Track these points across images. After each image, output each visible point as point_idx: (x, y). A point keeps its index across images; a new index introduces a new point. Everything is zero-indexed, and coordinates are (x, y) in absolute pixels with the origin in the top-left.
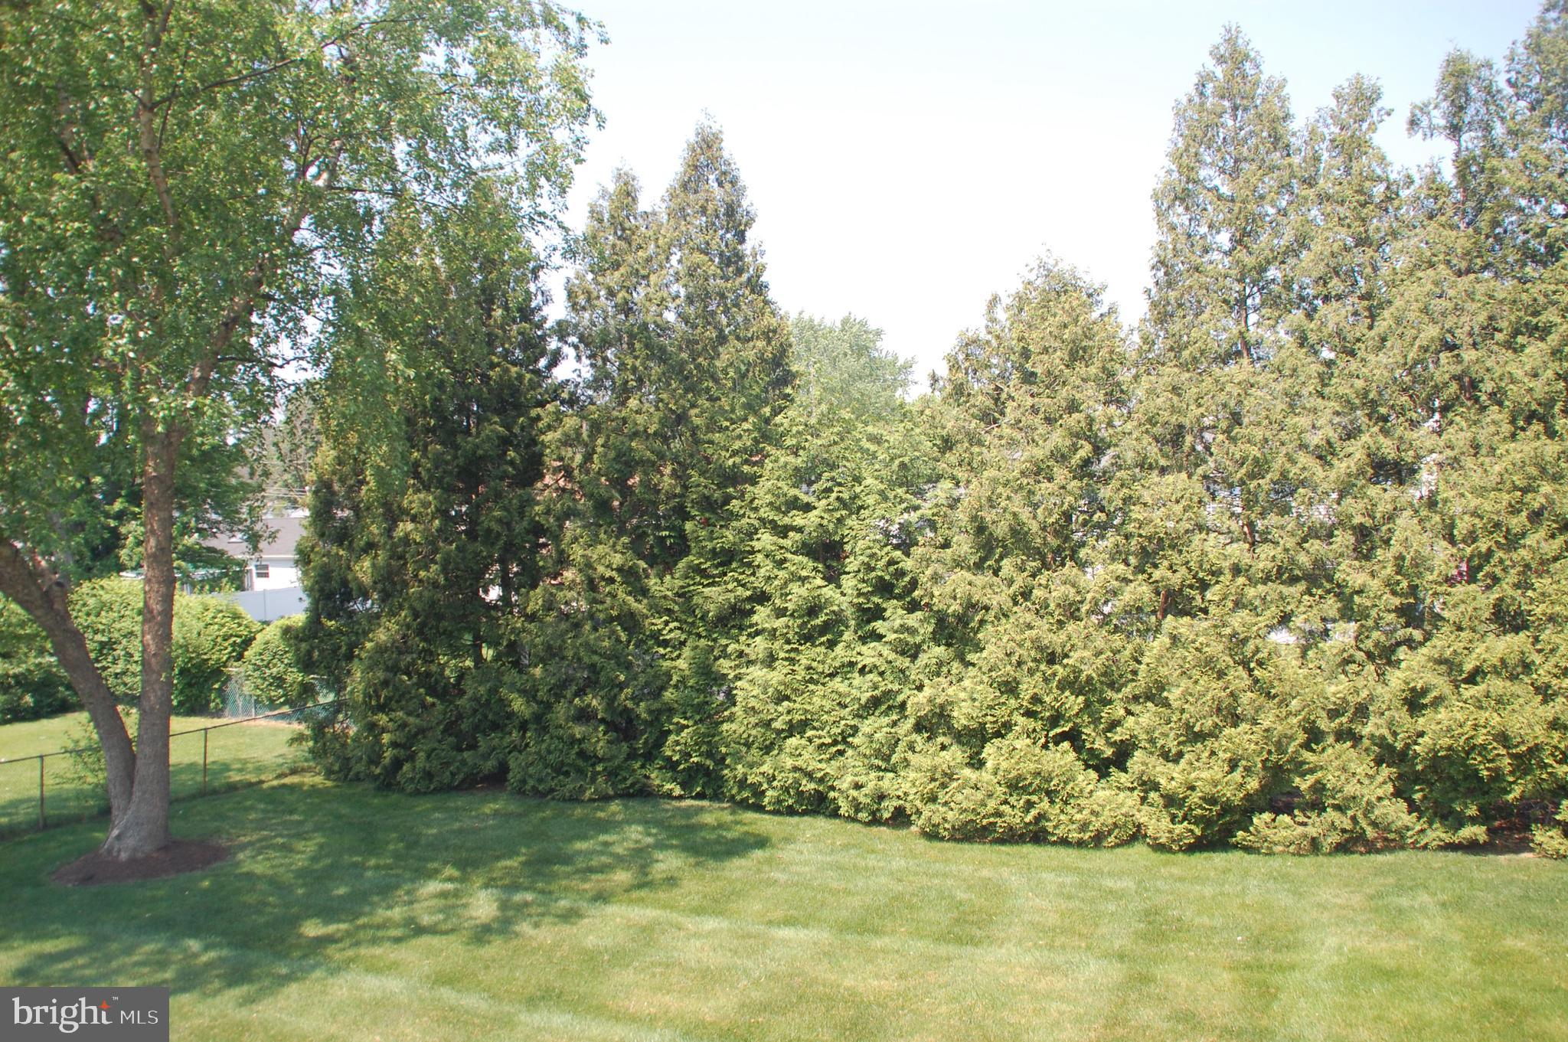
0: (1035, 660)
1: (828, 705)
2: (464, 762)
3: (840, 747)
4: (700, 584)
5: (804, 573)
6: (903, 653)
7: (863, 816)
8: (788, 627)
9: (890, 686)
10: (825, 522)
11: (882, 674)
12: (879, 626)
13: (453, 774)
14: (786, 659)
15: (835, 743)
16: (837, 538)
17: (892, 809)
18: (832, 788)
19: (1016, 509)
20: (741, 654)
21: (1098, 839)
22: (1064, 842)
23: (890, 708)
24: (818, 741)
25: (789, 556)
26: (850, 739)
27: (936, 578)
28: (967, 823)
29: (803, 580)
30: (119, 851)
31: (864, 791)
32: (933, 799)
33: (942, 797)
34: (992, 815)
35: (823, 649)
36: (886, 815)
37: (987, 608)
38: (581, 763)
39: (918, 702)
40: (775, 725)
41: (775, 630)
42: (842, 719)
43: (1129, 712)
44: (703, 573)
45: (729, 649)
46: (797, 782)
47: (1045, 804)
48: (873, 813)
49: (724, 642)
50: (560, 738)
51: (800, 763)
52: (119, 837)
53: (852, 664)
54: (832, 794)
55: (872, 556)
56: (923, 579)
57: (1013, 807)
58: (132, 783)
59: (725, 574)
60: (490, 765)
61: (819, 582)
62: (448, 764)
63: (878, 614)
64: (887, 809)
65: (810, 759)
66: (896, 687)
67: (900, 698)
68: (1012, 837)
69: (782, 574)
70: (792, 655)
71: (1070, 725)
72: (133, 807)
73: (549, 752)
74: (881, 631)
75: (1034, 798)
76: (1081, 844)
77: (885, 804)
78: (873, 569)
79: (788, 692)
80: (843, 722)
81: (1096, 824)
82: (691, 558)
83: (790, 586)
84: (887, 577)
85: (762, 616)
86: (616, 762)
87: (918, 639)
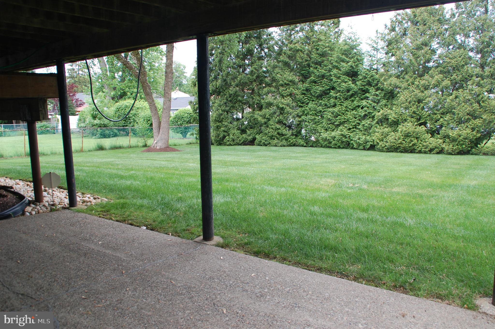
0: (415, 101)
1: (351, 117)
2: (243, 137)
3: (354, 129)
4: (314, 85)
5: (346, 80)
6: (375, 102)
7: (361, 147)
8: (341, 96)
9: (370, 111)
10: (353, 65)
11: (368, 107)
12: (367, 95)
13: (240, 140)
14: (340, 105)
15: (353, 128)
16: (356, 70)
17: (370, 145)
18: (352, 140)
19: (411, 59)
20: (326, 105)
21: (431, 151)
22: (420, 152)
23: (370, 117)
24: (348, 127)
25: (341, 76)
26: (357, 127)
27: (385, 80)
28: (392, 146)
29: (346, 82)
30: (156, 147)
31: (362, 140)
32: (382, 140)
33: (385, 140)
34: (400, 144)
35: (350, 102)
36: (368, 147)
37: (400, 88)
38: (277, 136)
39: (378, 115)
40: (335, 123)
41: (336, 97)
42: (355, 121)
43: (441, 117)
44: (315, 82)
45: (322, 103)
46: (341, 138)
47: (416, 141)
48: (364, 146)
49: (320, 101)
50: (272, 128)
51: (343, 133)
52: (156, 143)
53: (359, 106)
54: (352, 142)
55: (366, 74)
56: (381, 80)
57: (406, 142)
58: (160, 129)
59: (322, 82)
60: (250, 138)
61: (350, 82)
62: (238, 137)
63: (367, 91)
64: (369, 144)
65: (345, 132)
66: (372, 111)
67: (373, 114)
68: (405, 151)
69: (339, 80)
70: (342, 103)
71: (424, 120)
72: (160, 135)
73: (269, 133)
74: (368, 96)
75: (413, 139)
76: (425, 153)
77: (368, 143)
78: (367, 78)
79: (340, 114)
80: (356, 122)
81: (431, 146)
82: (312, 78)
83: (342, 84)
84: (371, 80)
85: (332, 93)
86: (288, 136)
87: (379, 98)
